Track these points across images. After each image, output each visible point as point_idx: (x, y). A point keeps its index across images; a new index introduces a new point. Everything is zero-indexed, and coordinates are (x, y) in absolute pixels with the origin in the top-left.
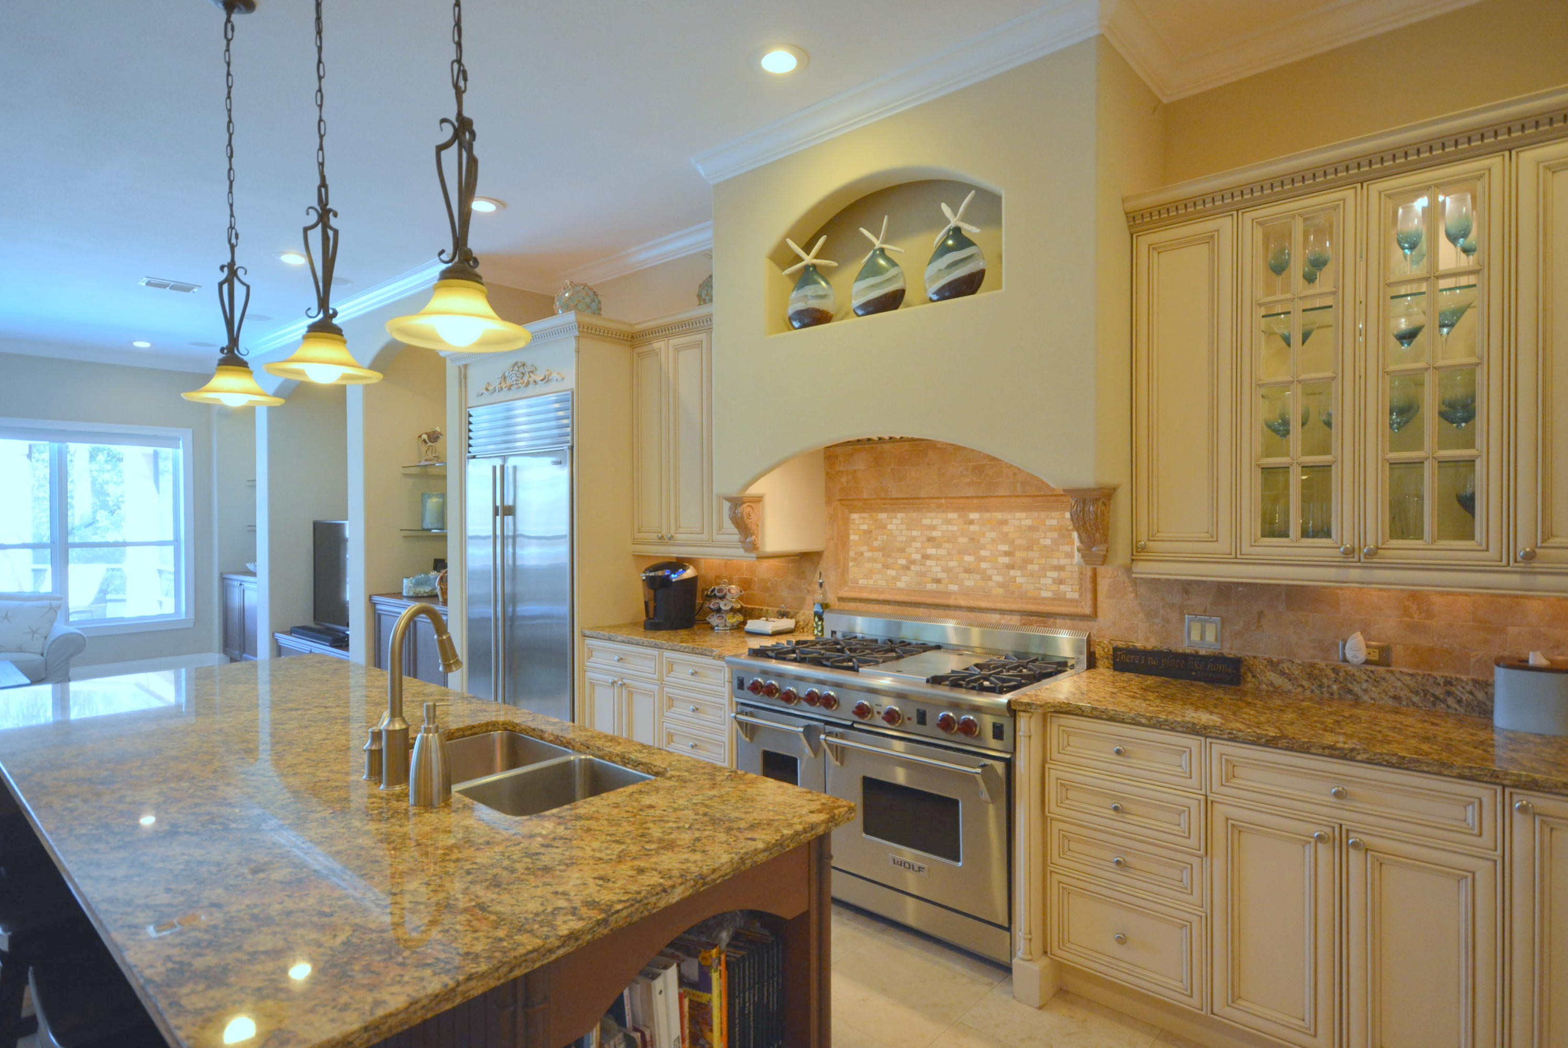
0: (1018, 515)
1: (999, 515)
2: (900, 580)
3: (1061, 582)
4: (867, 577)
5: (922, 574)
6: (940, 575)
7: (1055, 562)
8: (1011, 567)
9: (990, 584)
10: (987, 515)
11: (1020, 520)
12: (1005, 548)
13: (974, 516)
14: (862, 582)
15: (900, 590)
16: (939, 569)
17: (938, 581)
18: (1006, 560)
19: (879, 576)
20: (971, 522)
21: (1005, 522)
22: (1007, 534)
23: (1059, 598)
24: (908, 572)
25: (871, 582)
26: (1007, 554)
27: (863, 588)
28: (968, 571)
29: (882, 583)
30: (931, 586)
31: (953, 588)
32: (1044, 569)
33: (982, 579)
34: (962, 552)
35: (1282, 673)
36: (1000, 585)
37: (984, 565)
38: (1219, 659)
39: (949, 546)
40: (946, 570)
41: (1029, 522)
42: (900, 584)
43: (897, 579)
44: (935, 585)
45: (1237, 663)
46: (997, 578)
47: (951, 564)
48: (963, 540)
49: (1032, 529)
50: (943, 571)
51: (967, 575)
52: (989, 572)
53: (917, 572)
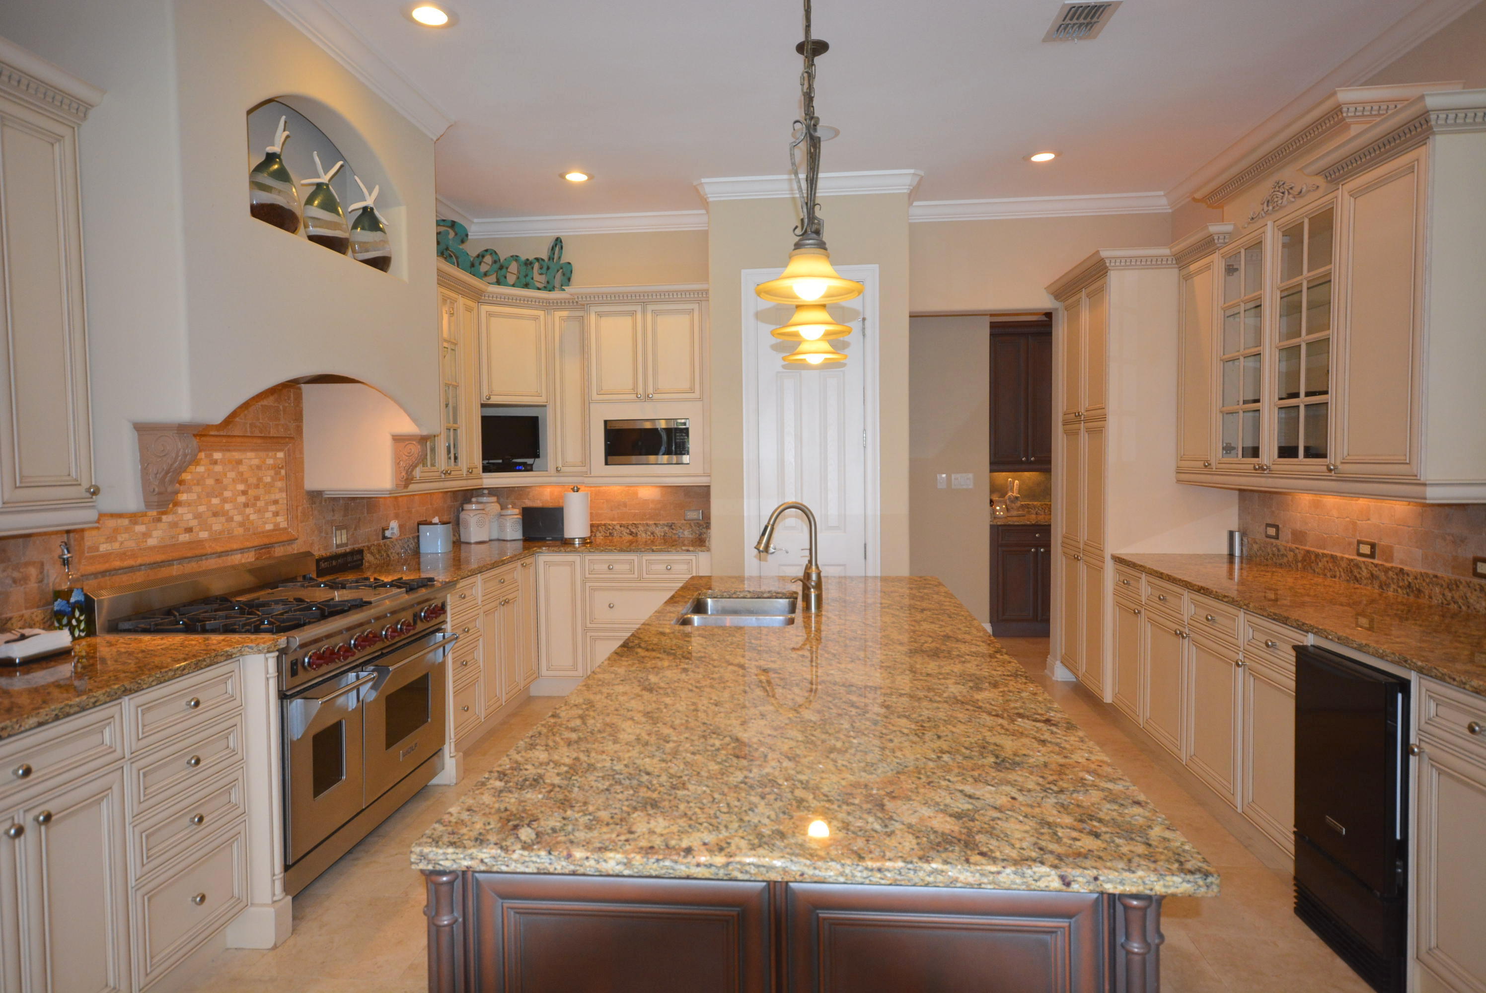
0: (250, 455)
1: (237, 455)
2: (150, 536)
3: (276, 514)
4: (111, 539)
5: (174, 525)
6: (194, 523)
7: (273, 497)
8: (246, 505)
9: (234, 524)
10: (228, 454)
11: (250, 459)
12: (241, 487)
13: (217, 456)
14: (104, 548)
15: (152, 548)
16: (190, 516)
17: (189, 530)
18: (242, 499)
19: (125, 536)
20: (215, 462)
21: (239, 462)
22: (242, 474)
23: (277, 528)
24: (159, 525)
25: (116, 546)
26: (244, 493)
27: (106, 556)
28: (215, 514)
29: (131, 544)
30: (184, 538)
31: (204, 535)
32: (267, 504)
33: (227, 521)
34: (209, 495)
35: (372, 553)
36: (242, 524)
37: (227, 506)
38: (353, 553)
39: (198, 489)
40: (198, 516)
41: (256, 462)
42: (151, 542)
43: (146, 535)
44: (187, 535)
45: (360, 552)
46: (238, 518)
47: (202, 509)
48: (210, 482)
49: (259, 468)
50: (195, 518)
51: (214, 519)
52: (231, 514)
53: (169, 523)
